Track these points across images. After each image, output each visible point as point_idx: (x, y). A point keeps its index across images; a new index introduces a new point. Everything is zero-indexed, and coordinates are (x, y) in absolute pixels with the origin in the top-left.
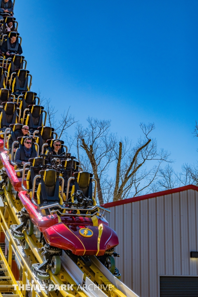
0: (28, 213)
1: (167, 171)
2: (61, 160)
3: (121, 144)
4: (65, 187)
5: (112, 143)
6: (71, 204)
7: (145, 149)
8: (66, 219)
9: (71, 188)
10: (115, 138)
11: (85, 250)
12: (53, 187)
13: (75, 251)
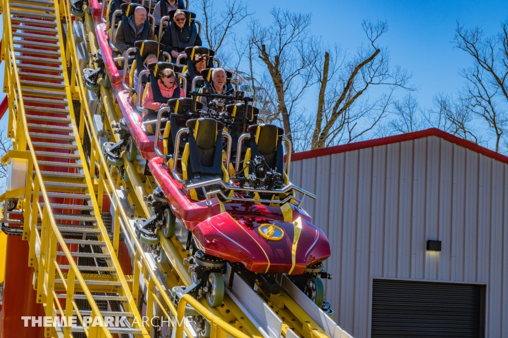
0: (166, 197)
1: (406, 105)
2: (226, 103)
3: (327, 55)
4: (234, 153)
5: (312, 53)
6: (244, 180)
7: (369, 66)
8: (234, 208)
9: (243, 154)
10: (317, 45)
11: (269, 264)
12: (212, 150)
13: (251, 263)
